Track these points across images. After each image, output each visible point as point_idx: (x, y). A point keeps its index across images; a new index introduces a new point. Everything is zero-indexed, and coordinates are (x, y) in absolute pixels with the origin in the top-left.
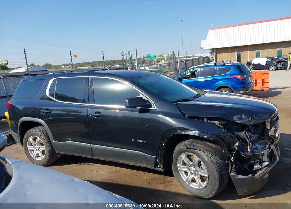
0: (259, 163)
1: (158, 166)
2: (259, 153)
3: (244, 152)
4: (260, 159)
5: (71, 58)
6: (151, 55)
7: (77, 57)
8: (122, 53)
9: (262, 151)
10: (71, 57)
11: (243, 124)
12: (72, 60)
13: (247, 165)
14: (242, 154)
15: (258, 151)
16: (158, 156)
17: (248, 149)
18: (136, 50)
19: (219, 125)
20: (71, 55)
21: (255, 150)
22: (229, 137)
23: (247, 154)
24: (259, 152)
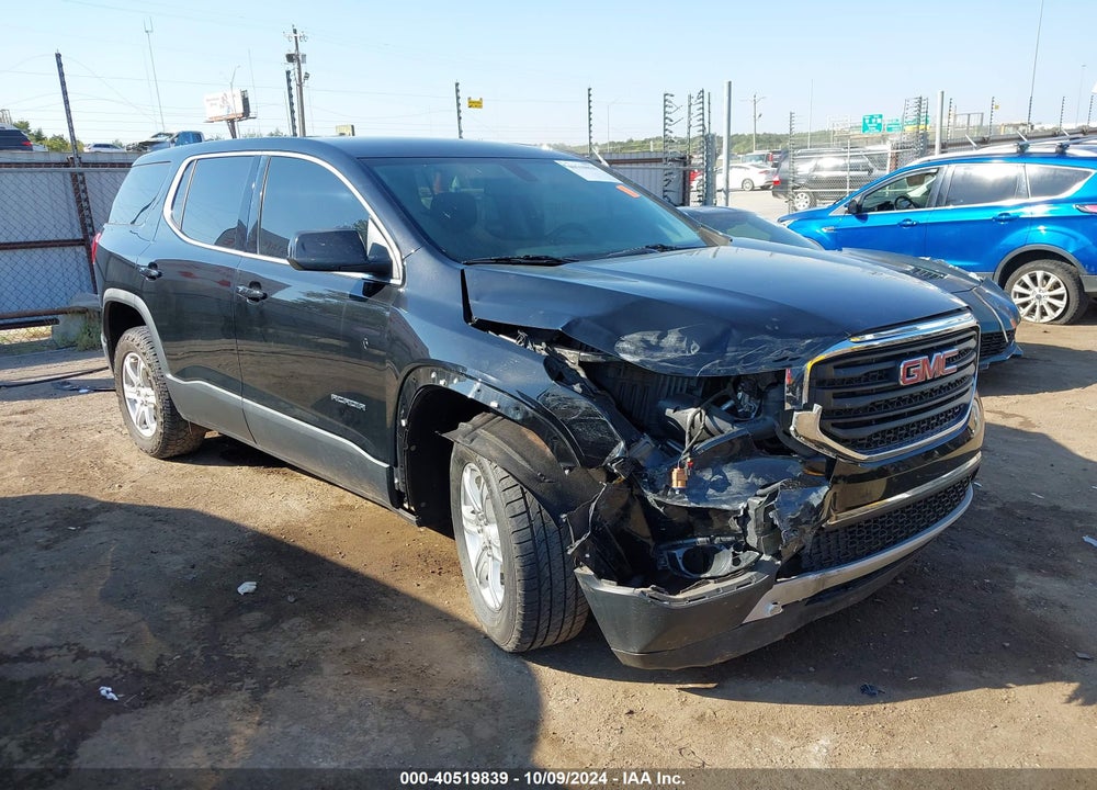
0: (732, 549)
1: (406, 505)
2: (725, 507)
3: (655, 491)
4: (731, 533)
5: (459, 111)
6: (881, 116)
7: (481, 107)
8: (667, 97)
9: (739, 500)
10: (459, 105)
11: (649, 367)
12: (460, 118)
13: (685, 550)
14: (651, 497)
15: (724, 498)
16: (396, 466)
17: (671, 481)
18: (730, 83)
19: (576, 367)
20: (458, 98)
21: (711, 491)
22: (581, 415)
23: (668, 501)
24: (725, 502)
